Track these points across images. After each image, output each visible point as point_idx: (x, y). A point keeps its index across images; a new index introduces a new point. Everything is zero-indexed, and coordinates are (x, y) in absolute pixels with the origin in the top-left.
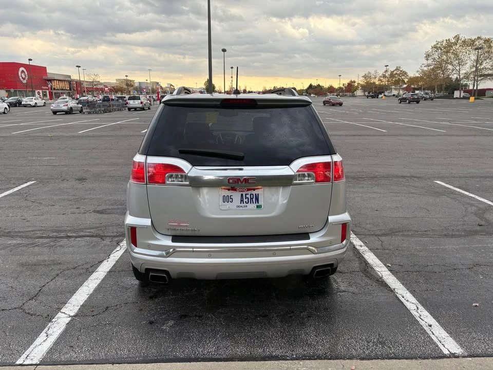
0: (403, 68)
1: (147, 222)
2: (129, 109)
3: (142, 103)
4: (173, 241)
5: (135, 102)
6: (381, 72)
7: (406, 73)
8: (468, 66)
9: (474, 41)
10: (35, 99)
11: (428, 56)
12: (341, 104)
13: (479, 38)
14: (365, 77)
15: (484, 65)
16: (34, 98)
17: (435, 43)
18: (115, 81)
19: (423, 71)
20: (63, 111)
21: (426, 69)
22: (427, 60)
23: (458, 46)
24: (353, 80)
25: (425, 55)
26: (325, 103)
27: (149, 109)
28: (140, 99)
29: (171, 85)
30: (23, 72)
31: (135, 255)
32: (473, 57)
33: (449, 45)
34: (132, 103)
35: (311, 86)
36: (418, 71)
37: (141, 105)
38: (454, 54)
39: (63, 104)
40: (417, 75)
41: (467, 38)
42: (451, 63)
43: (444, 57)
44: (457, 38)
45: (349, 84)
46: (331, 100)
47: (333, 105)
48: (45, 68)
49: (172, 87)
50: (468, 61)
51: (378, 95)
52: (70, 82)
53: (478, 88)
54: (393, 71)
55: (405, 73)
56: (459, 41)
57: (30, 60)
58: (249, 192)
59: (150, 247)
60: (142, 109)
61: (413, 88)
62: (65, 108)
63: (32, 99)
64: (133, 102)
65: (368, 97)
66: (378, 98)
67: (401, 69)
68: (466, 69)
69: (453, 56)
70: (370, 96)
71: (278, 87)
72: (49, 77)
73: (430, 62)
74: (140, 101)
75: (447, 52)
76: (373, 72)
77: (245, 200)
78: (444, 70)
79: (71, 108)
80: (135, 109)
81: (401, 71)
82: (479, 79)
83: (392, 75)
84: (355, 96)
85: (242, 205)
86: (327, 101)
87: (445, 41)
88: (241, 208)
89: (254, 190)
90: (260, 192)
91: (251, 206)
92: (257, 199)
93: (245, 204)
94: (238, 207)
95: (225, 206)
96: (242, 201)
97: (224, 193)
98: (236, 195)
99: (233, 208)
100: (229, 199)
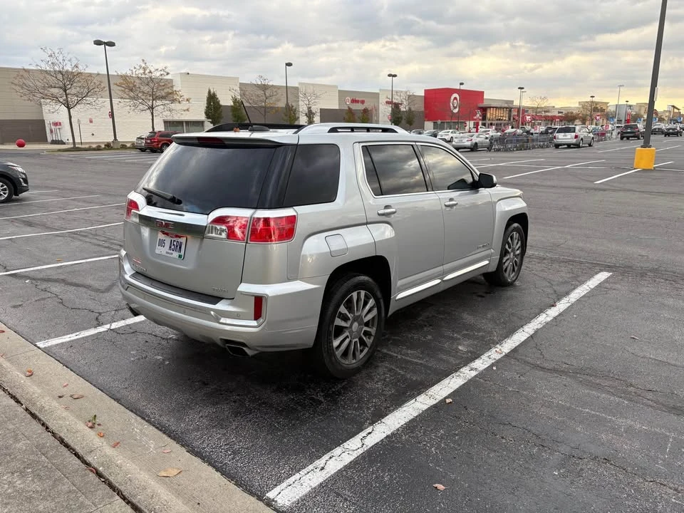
2: (557, 146)
3: (576, 137)
5: (566, 136)
10: (452, 133)
16: (451, 131)
18: (577, 105)
20: (465, 148)
27: (590, 145)
28: (574, 132)
29: (674, 107)
30: (455, 98)
34: (562, 137)
37: (574, 141)
39: (467, 139)
48: (482, 93)
49: (676, 110)
52: (510, 110)
57: (462, 84)
58: (176, 239)
60: (577, 146)
62: (468, 144)
63: (448, 132)
64: (564, 136)
72: (485, 104)
74: (573, 134)
77: (173, 247)
79: (476, 143)
80: (569, 146)
85: (170, 251)
88: (168, 255)
89: (180, 237)
90: (183, 240)
91: (175, 254)
92: (180, 248)
93: (172, 252)
94: (167, 253)
95: (159, 250)
96: (170, 247)
97: (161, 236)
98: (168, 240)
99: (164, 253)
100: (162, 243)
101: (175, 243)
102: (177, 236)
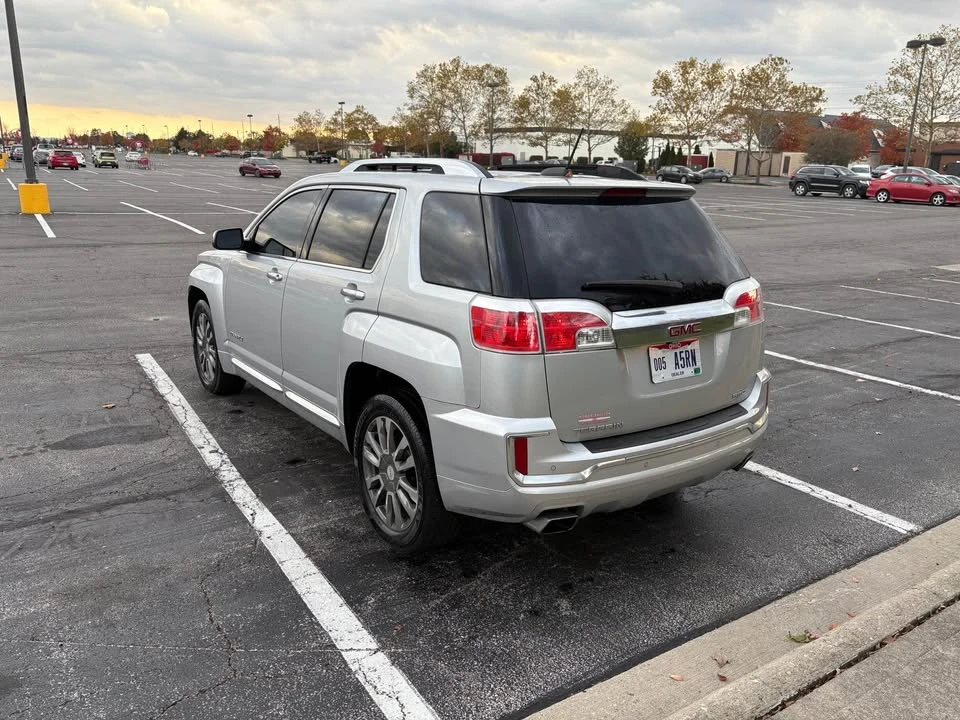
0: (368, 110)
1: (546, 424)
4: (593, 450)
6: (328, 116)
7: (374, 119)
8: (475, 114)
9: (481, 71)
11: (412, 91)
12: (277, 175)
13: (488, 66)
14: (300, 120)
15: (499, 113)
17: (423, 68)
19: (404, 118)
21: (408, 113)
22: (412, 97)
23: (458, 77)
24: (273, 127)
25: (407, 89)
26: (243, 171)
31: (521, 490)
32: (482, 99)
33: (446, 75)
35: (183, 134)
36: (394, 118)
38: (454, 91)
40: (395, 124)
41: (472, 64)
42: (450, 107)
43: (438, 95)
44: (456, 62)
45: (267, 133)
46: (257, 167)
47: (262, 175)
50: (475, 106)
51: (329, 158)
53: (494, 152)
54: (352, 114)
55: (371, 119)
56: (460, 70)
58: (683, 349)
59: (554, 469)
61: (386, 147)
65: (310, 160)
66: (329, 162)
67: (365, 111)
68: (473, 118)
69: (451, 95)
70: (314, 159)
71: (104, 131)
73: (416, 101)
75: (443, 86)
76: (312, 113)
77: (681, 362)
78: (439, 117)
81: (366, 114)
82: (495, 135)
83: (350, 121)
84: (284, 159)
85: (678, 371)
86: (246, 168)
87: (438, 68)
88: (677, 377)
89: (689, 343)
90: (695, 346)
91: (689, 371)
92: (694, 359)
93: (681, 370)
94: (674, 375)
95: (659, 377)
96: (677, 364)
97: (655, 354)
98: (669, 356)
99: (669, 377)
100: (661, 364)
101: (683, 355)
102: (683, 344)
